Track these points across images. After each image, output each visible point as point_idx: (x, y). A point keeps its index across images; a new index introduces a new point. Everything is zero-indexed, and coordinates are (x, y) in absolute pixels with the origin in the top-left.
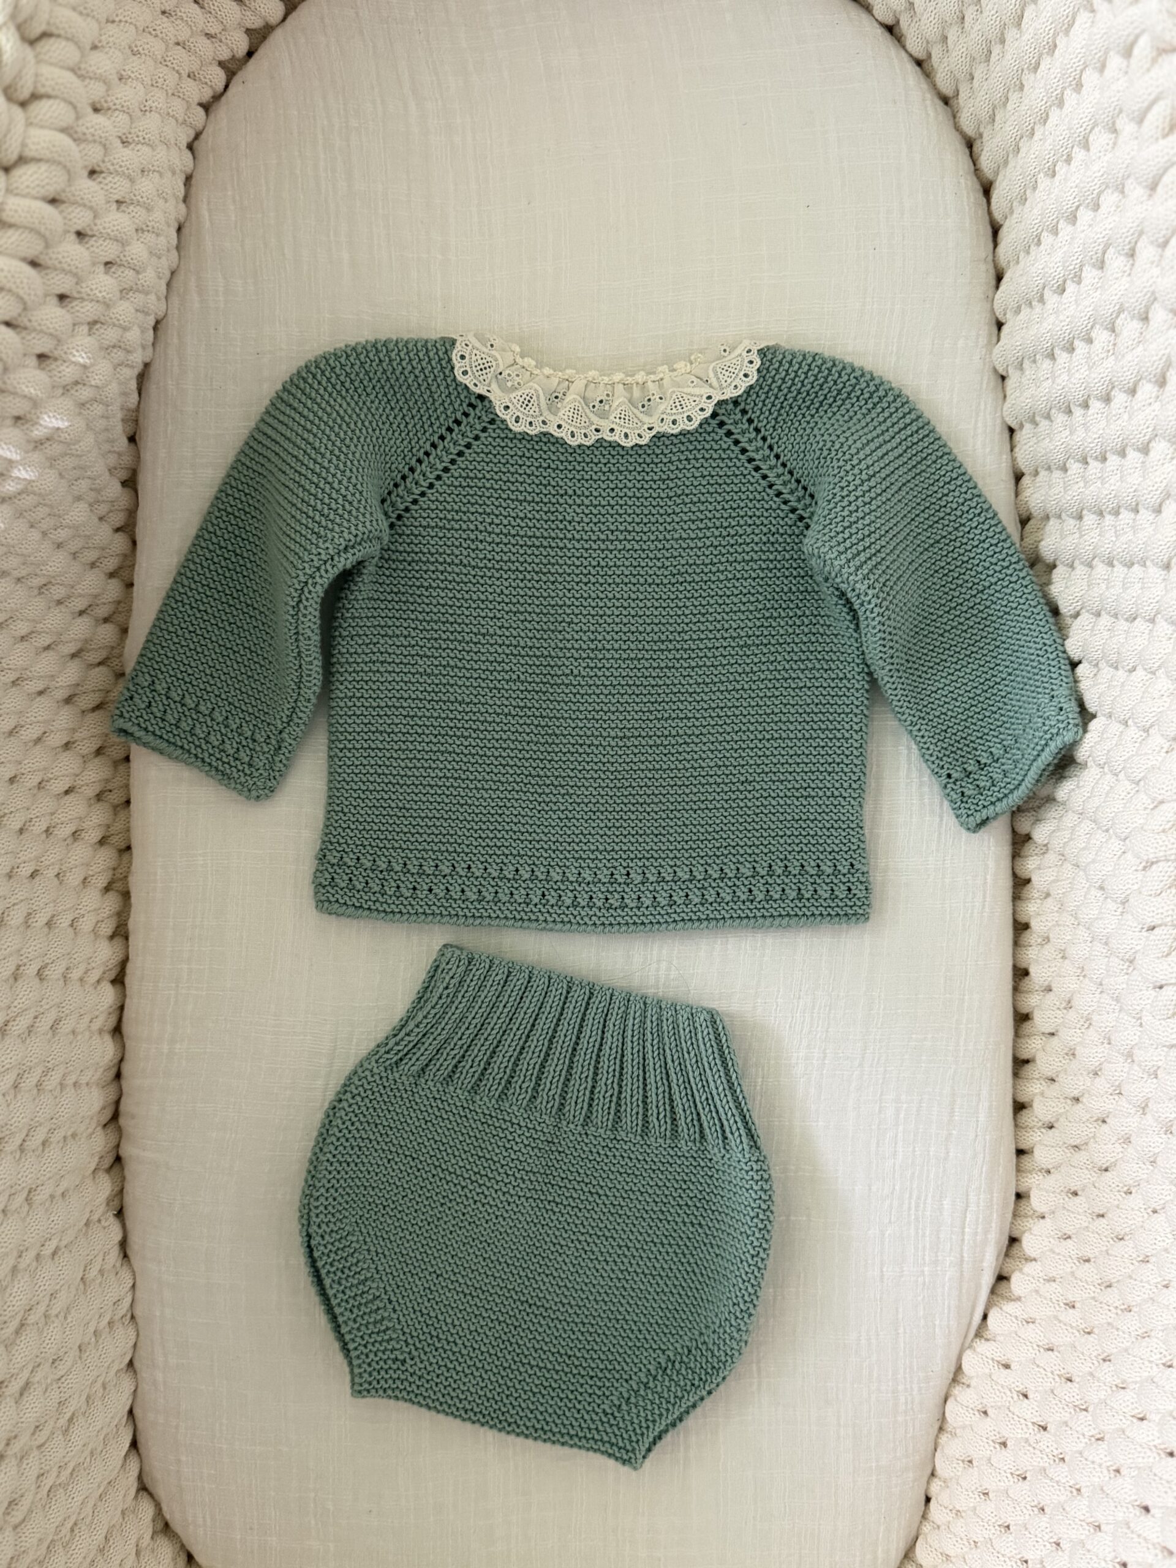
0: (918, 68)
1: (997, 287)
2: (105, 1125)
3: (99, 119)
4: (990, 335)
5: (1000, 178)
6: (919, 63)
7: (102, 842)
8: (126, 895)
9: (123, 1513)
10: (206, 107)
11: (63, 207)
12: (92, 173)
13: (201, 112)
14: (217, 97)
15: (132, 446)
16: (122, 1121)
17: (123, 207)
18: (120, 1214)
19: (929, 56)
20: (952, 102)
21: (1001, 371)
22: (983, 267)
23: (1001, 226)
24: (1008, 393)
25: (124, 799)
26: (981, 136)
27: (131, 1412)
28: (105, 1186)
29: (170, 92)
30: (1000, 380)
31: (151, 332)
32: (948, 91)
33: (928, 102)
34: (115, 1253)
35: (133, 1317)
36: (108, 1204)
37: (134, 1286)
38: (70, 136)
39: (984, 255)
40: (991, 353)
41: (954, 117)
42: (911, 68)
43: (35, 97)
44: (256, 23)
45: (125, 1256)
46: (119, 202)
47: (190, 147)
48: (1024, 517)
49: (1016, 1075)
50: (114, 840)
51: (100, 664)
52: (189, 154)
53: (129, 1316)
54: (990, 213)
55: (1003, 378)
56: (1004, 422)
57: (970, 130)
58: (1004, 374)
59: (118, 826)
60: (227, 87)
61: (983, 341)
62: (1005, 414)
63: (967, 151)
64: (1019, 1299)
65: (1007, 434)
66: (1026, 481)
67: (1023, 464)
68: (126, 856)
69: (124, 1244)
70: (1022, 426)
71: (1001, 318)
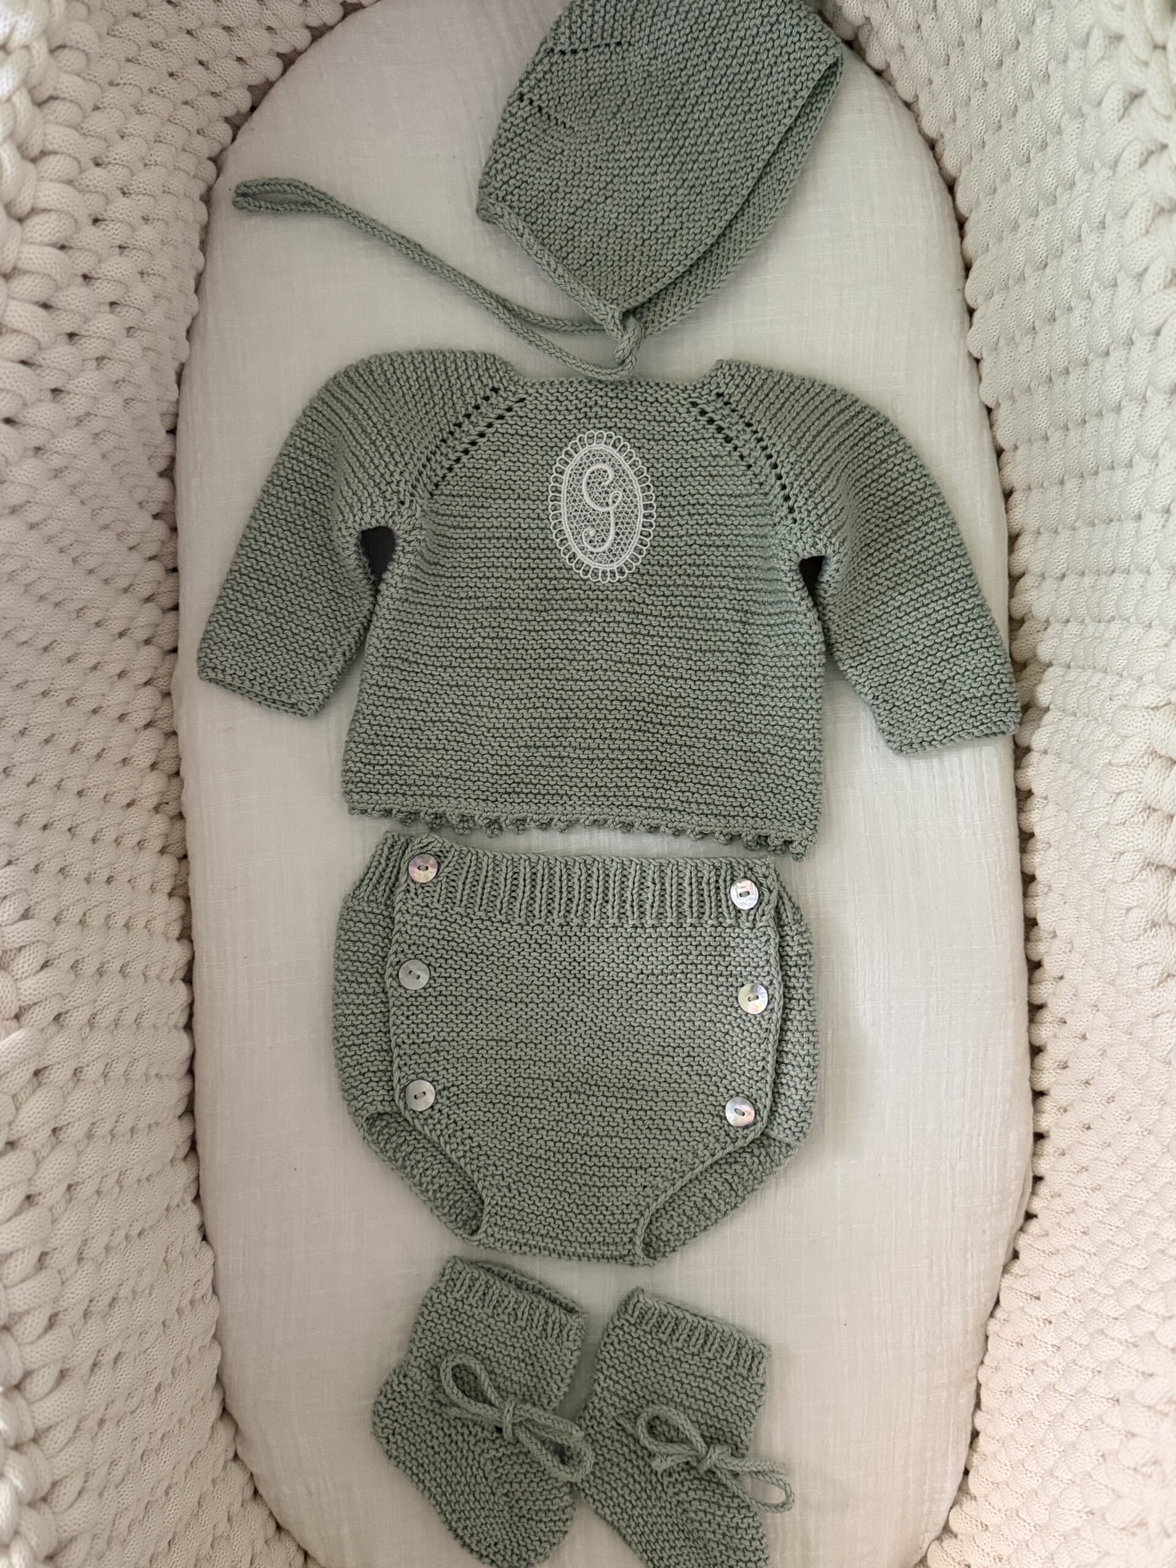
0: (878, 79)
1: (967, 277)
2: (179, 1117)
3: (100, 172)
4: (962, 323)
5: (963, 175)
6: (879, 73)
7: (163, 851)
8: (188, 901)
10: (216, 160)
11: (71, 252)
12: (96, 220)
13: (211, 164)
14: (225, 150)
15: (166, 480)
16: (197, 1111)
17: (126, 252)
18: (197, 1199)
19: (888, 65)
20: (914, 107)
22: (952, 259)
23: (967, 219)
24: (983, 375)
25: (177, 812)
26: (942, 136)
27: (219, 1379)
28: (183, 1174)
29: (182, 148)
30: (974, 363)
32: (909, 98)
33: (893, 112)
34: (196, 1236)
35: (214, 1293)
36: (185, 1191)
38: (74, 187)
39: (952, 248)
40: (965, 338)
41: (917, 121)
42: (873, 79)
43: (44, 153)
44: (256, 80)
45: (205, 1238)
46: (121, 247)
47: (204, 200)
48: (1008, 490)
49: (1031, 1020)
50: (171, 849)
52: (203, 205)
54: (955, 208)
55: (977, 361)
56: (981, 402)
57: (931, 131)
58: (978, 356)
59: (175, 836)
60: (233, 140)
61: (956, 329)
62: (983, 394)
63: (931, 152)
65: (985, 412)
66: (1005, 457)
67: (1003, 439)
68: (184, 863)
69: (202, 1227)
70: (998, 405)
71: (972, 304)
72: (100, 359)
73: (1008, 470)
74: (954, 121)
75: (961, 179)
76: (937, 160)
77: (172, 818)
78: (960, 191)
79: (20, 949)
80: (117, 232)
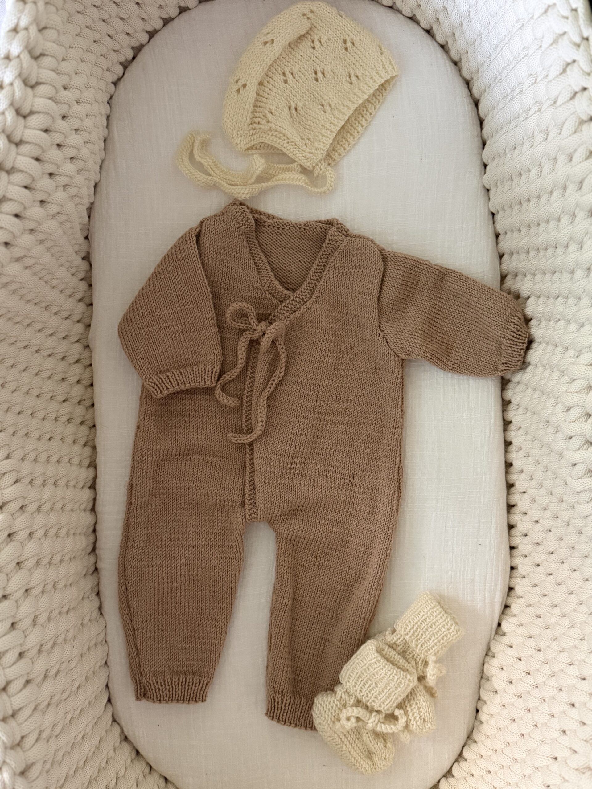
0: (442, 49)
1: (483, 148)
2: (89, 554)
3: (66, 93)
4: (481, 171)
5: (482, 98)
6: (442, 47)
7: (82, 423)
8: (94, 448)
9: (106, 732)
10: (115, 84)
11: (50, 133)
12: (64, 117)
13: (113, 85)
14: (119, 79)
15: (86, 241)
16: (97, 551)
17: (78, 132)
18: (98, 594)
19: (447, 43)
20: (459, 64)
21: (488, 187)
22: (476, 139)
23: (484, 120)
24: (491, 197)
25: (90, 404)
26: (472, 79)
27: (107, 686)
28: (91, 582)
29: (99, 78)
31: (93, 189)
32: (456, 59)
33: (447, 64)
34: (96, 612)
35: (106, 641)
36: (92, 590)
37: (106, 627)
38: (53, 101)
39: (476, 134)
40: (482, 178)
41: (460, 71)
42: (439, 50)
43: (38, 84)
44: (136, 44)
46: (76, 130)
47: (108, 103)
48: (501, 254)
49: (508, 512)
51: (77, 342)
52: (108, 105)
53: (104, 641)
54: (478, 114)
55: (488, 190)
56: (489, 210)
57: (467, 77)
58: (489, 188)
59: (89, 416)
60: (124, 74)
61: (478, 173)
62: (490, 206)
63: (467, 86)
64: (515, 616)
65: (491, 217)
66: (501, 238)
67: (500, 229)
68: (93, 430)
69: (100, 608)
70: (498, 212)
71: (486, 162)
73: (501, 244)
74: (478, 71)
75: (481, 101)
76: (470, 90)
78: (481, 106)
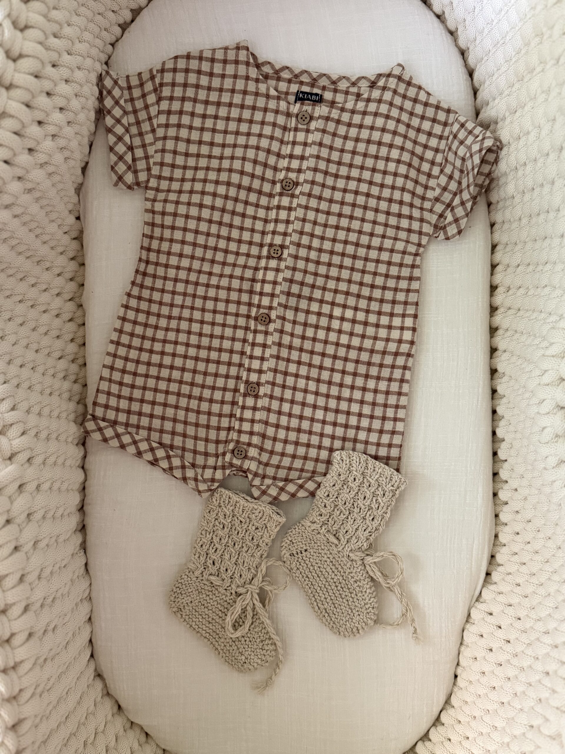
2: (80, 511)
3: (57, 41)
7: (76, 381)
8: (85, 405)
10: (113, 45)
12: (54, 65)
13: (110, 47)
14: (117, 41)
16: (86, 509)
17: (68, 83)
18: (85, 550)
19: (444, 13)
25: (83, 363)
27: (90, 641)
28: (78, 539)
29: (96, 35)
35: (90, 598)
36: (80, 546)
37: (91, 584)
38: (44, 46)
45: (87, 571)
46: (66, 80)
47: (105, 63)
48: (493, 223)
50: (79, 381)
51: (70, 300)
54: (472, 84)
57: (463, 47)
59: (81, 375)
60: (122, 35)
63: (462, 57)
64: (496, 583)
67: (492, 199)
68: (85, 388)
69: (86, 565)
72: (54, 136)
73: (493, 213)
74: (475, 40)
75: (476, 70)
76: (465, 60)
77: (80, 366)
78: (476, 76)
79: (11, 425)
80: (64, 72)
